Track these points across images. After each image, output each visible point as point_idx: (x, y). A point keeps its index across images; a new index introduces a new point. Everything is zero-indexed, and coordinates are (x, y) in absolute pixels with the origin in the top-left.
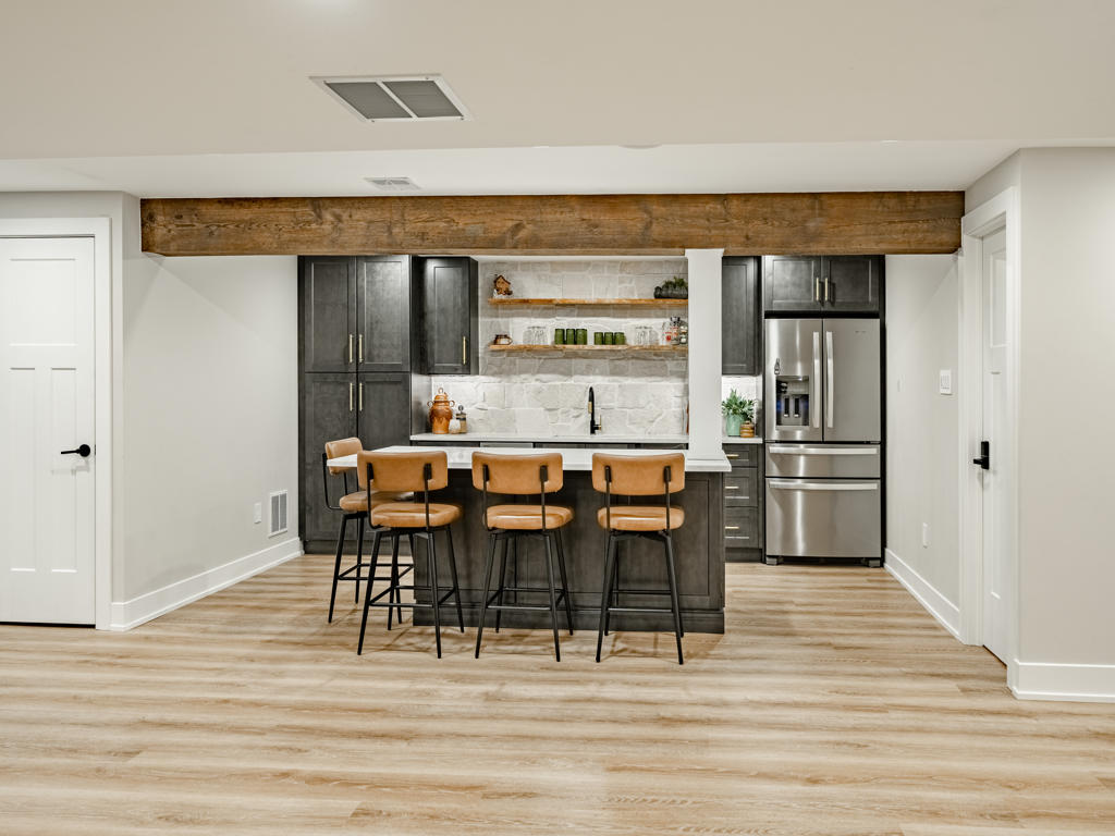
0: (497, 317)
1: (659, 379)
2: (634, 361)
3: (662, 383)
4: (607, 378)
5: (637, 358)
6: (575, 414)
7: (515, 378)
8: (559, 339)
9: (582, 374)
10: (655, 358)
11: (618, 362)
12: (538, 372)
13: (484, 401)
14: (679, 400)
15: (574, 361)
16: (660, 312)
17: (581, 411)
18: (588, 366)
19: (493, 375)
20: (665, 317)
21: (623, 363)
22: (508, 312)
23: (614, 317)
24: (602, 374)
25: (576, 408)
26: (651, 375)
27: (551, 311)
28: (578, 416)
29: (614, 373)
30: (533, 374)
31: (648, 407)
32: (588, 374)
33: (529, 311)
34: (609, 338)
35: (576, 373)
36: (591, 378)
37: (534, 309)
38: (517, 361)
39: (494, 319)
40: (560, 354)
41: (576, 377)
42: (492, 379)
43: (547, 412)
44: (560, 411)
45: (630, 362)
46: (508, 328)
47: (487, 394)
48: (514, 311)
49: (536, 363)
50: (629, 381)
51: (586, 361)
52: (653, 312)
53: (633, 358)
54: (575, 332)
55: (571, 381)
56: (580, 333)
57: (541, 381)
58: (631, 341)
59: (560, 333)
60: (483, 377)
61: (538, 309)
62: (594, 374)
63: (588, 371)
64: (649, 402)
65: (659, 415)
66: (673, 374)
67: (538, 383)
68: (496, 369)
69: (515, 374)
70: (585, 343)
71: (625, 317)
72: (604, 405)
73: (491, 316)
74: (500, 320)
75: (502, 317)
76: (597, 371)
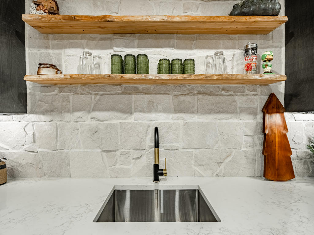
0: (47, 47)
1: (228, 116)
2: (200, 96)
3: (231, 121)
4: (171, 116)
5: (204, 94)
6: (136, 156)
7: (67, 116)
8: (117, 67)
9: (143, 111)
10: (223, 93)
11: (182, 98)
12: (94, 110)
13: (34, 142)
14: (249, 139)
15: (133, 96)
16: (229, 43)
17: (143, 152)
18: (150, 102)
19: (44, 113)
20: (234, 48)
21: (188, 98)
22: (60, 42)
23: (178, 48)
24: (166, 110)
25: (136, 149)
26: (219, 112)
27: (108, 42)
28: (138, 158)
29: (179, 109)
30: (89, 112)
31: (215, 148)
32: (150, 112)
33: (84, 41)
34: (177, 66)
35: (136, 110)
36: (153, 115)
37: (89, 39)
38: (71, 97)
39: (44, 51)
40: (119, 89)
41: (137, 115)
42: (43, 117)
43: (104, 154)
44: (118, 153)
45: (196, 97)
46: (59, 60)
47: (37, 135)
48: (66, 42)
49: (91, 99)
50: (195, 119)
51: (147, 97)
52: (221, 42)
53: (199, 93)
54: (136, 59)
55: (130, 120)
56: (142, 59)
57: (98, 120)
58: (200, 69)
59: (117, 59)
60: (31, 116)
61: (94, 39)
62: (157, 111)
63: (150, 108)
64: (217, 142)
65: (229, 156)
66: (243, 110)
67: (94, 123)
68: (45, 106)
69: (69, 111)
70: (147, 72)
71: (191, 49)
72: (168, 145)
73: (40, 47)
74: (50, 51)
75: (53, 48)
76: (160, 107)
